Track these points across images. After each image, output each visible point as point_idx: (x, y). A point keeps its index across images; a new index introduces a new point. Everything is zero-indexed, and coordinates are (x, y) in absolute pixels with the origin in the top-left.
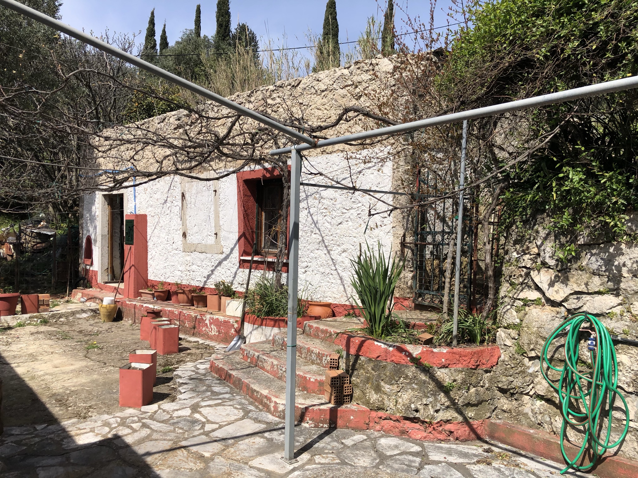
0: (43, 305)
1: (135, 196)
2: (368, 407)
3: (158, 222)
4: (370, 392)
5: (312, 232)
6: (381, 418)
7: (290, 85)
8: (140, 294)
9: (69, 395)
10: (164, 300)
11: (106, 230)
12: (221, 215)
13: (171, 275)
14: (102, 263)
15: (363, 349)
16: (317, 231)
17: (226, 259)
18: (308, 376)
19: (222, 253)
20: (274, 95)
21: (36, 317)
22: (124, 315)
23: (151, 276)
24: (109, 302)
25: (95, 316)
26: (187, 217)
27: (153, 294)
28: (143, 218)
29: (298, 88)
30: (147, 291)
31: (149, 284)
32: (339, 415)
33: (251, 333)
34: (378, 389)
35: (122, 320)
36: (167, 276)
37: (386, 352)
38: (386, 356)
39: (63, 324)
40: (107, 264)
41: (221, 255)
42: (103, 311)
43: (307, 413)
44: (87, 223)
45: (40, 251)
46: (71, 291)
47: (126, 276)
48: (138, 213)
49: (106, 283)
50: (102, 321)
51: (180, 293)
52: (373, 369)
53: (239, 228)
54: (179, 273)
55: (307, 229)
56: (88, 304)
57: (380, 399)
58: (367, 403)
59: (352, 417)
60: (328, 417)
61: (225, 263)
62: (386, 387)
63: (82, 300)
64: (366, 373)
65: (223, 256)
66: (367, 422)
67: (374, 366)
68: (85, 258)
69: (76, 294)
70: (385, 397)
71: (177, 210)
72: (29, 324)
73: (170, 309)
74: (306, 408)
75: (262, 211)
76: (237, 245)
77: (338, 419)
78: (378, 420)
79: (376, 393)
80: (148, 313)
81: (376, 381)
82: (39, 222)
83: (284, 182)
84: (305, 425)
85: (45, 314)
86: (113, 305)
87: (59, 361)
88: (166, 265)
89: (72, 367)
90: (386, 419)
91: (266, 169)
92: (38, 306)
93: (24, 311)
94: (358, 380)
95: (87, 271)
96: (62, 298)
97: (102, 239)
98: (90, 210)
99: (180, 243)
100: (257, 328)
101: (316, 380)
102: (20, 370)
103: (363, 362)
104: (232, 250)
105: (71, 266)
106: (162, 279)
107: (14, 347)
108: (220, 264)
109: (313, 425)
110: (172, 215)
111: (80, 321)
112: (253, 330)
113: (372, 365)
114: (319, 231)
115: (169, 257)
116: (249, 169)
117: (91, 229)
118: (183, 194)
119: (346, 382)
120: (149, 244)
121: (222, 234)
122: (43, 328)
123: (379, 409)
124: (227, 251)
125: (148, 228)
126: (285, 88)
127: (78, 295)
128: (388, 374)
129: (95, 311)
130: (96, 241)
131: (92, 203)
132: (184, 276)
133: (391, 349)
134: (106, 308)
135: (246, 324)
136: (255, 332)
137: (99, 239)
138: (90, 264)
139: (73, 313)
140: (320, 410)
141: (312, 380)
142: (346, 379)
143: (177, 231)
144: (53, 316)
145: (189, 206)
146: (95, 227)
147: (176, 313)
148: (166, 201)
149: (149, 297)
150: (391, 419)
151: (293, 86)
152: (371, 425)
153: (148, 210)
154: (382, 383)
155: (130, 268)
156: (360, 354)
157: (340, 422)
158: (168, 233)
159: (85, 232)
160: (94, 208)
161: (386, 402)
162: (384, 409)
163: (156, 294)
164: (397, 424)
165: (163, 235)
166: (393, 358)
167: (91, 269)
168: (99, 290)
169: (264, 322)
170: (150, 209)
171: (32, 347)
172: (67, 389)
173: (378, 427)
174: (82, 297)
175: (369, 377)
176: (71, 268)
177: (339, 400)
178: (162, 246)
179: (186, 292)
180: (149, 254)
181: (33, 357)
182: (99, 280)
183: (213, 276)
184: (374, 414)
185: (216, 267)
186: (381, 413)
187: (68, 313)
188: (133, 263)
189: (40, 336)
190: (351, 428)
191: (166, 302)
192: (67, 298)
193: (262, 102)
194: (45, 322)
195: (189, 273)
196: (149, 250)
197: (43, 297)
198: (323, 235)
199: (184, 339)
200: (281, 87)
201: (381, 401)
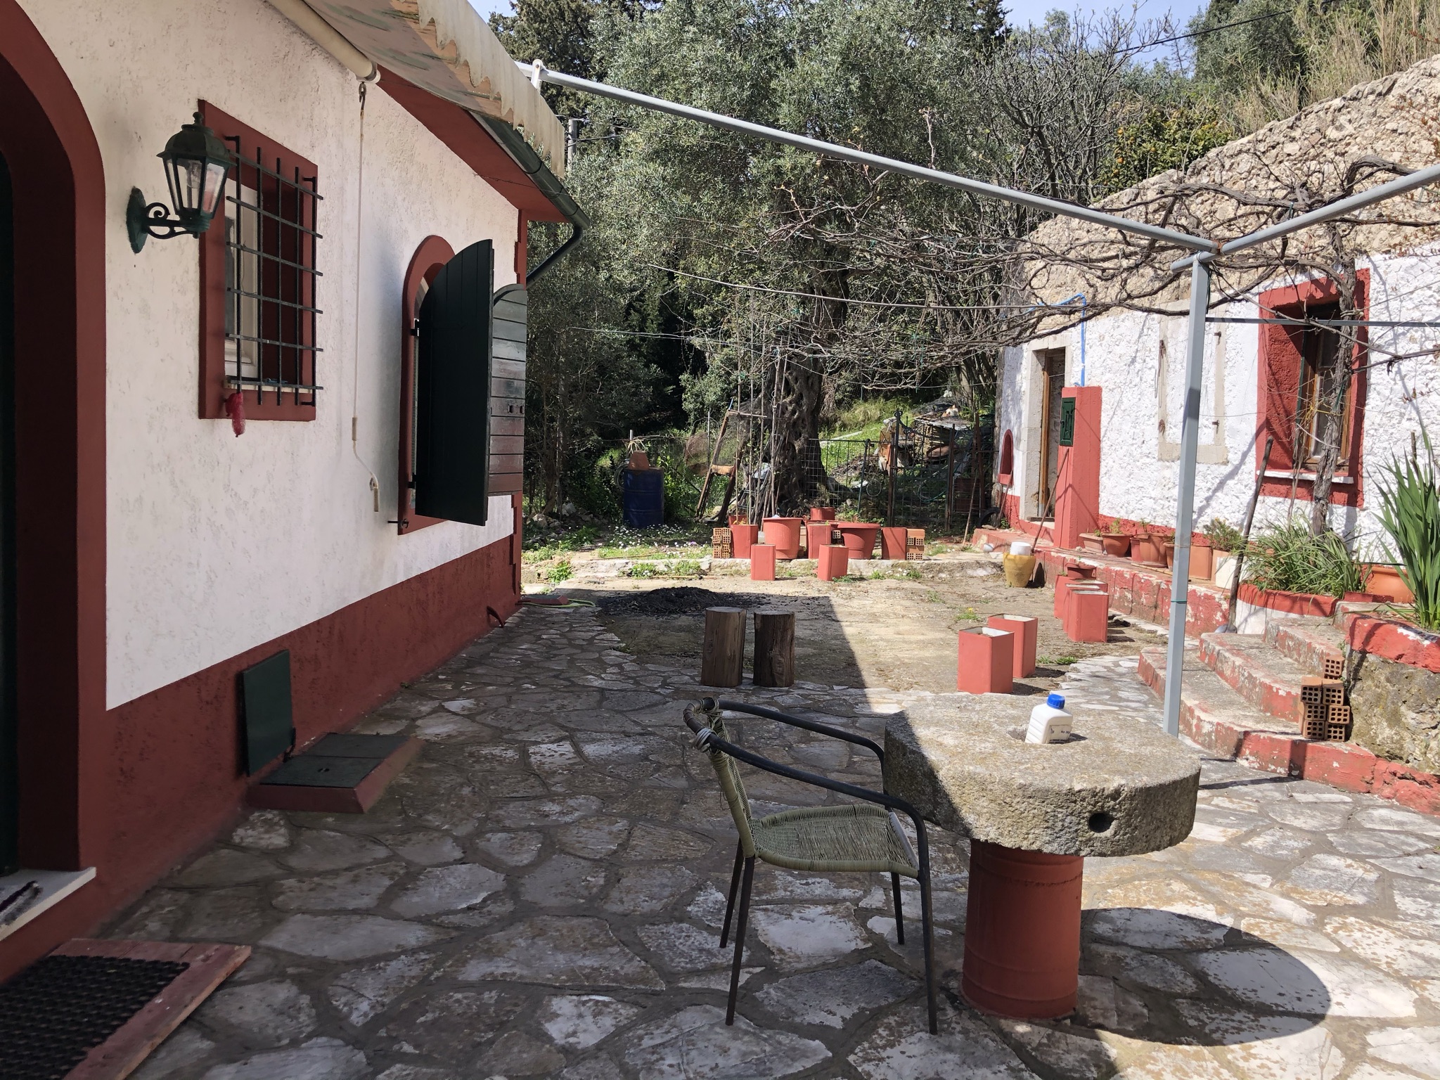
0: (914, 547)
1: (1083, 351)
2: (1373, 750)
3: (1120, 402)
4: (1378, 723)
5: (1402, 415)
6: (1395, 774)
7: (1372, 93)
8: (1081, 542)
9: (896, 667)
10: (1119, 555)
11: (1038, 418)
12: (1227, 384)
13: (1138, 506)
14: (1027, 482)
15: (1374, 640)
16: (1414, 415)
17: (1231, 475)
18: (1276, 686)
19: (1226, 463)
20: (1342, 119)
21: (903, 567)
22: (1048, 577)
23: (1104, 510)
24: (1020, 550)
25: (999, 576)
26: (1168, 389)
27: (1101, 542)
28: (1094, 395)
29: (1390, 97)
30: (1094, 537)
31: (1100, 524)
32: (1309, 756)
33: (1246, 620)
34: (1394, 719)
35: (1043, 586)
36: (1131, 508)
37: (1416, 649)
38: (1415, 656)
39: (943, 581)
40: (1036, 485)
41: (1223, 467)
42: (1008, 567)
43: (1246, 742)
44: (1007, 407)
45: (940, 460)
46: (971, 532)
47: (1058, 508)
48: (1087, 384)
49: (1033, 519)
50: (1007, 583)
51: (1144, 540)
52: (1388, 680)
53: (1259, 412)
54: (1150, 503)
55: (1392, 408)
56: (993, 555)
57: (1396, 738)
58: (1372, 744)
59: (1335, 764)
60: (1287, 756)
61: (1230, 483)
62: (1410, 717)
63: (987, 547)
64: (1377, 687)
65: (1229, 468)
66: (1368, 778)
67: (1392, 673)
68: (1003, 472)
69: (979, 538)
70: (1406, 734)
71: (1150, 375)
72: (891, 576)
73: (1118, 568)
74: (1246, 733)
75: (1314, 372)
76: (1254, 447)
77: (1307, 763)
78: (1391, 777)
79: (1390, 726)
80: (1070, 569)
81: (1393, 703)
82: (945, 407)
83: (1342, 306)
84: (1241, 762)
85: (916, 563)
86: (1026, 557)
87: (907, 628)
88: (1129, 486)
89: (921, 637)
90: (1403, 778)
91: (1315, 282)
92: (906, 549)
93: (885, 556)
94: (1361, 700)
95: (1003, 495)
96: (958, 542)
97: (1029, 437)
98: (1013, 383)
99: (1155, 442)
100: (1256, 612)
101: (1289, 693)
102: (850, 630)
103: (1372, 664)
104: (1245, 455)
105: (977, 487)
106: (1122, 515)
107: (855, 603)
108: (1221, 485)
109: (1256, 765)
110: (1144, 385)
111: (971, 581)
112: (1250, 615)
113: (1387, 671)
114: (1418, 413)
115: (1136, 471)
116: (1283, 285)
117: (1013, 418)
118: (1162, 343)
119: (1336, 699)
120: (1103, 445)
121: (1227, 423)
122: (909, 585)
123: (1392, 757)
124: (1235, 458)
125: (1103, 414)
126: (1363, 100)
127: (983, 538)
128: (1414, 691)
129: (1000, 567)
130: (1019, 440)
131: (1017, 368)
132: (1158, 508)
133: (1427, 643)
134: (1013, 560)
135: (1239, 602)
136: (1252, 620)
137: (1024, 436)
138: (1007, 482)
139: (962, 566)
140: (1271, 739)
141: (1281, 693)
142: (1337, 694)
143: (1149, 418)
144: (929, 568)
145: (1172, 367)
146: (1020, 413)
147: (1127, 576)
148: (1133, 361)
149: (1096, 548)
150: (1414, 779)
151: (1380, 94)
152: (1376, 785)
153: (1104, 378)
154: (1403, 709)
155: (1066, 491)
156: (1368, 649)
157: (1309, 768)
158: (1135, 423)
159: (1003, 424)
160: (1019, 377)
161: (1408, 745)
162: (1401, 758)
163: (1106, 541)
164: (1425, 789)
165: (1126, 427)
166: (1428, 661)
167: (1010, 493)
168: (1019, 532)
169: (1271, 601)
170: (1108, 376)
171: (879, 606)
172: (899, 659)
173: (1387, 791)
174: (988, 542)
175: (1381, 694)
176: (977, 491)
177: (1317, 732)
178: (1125, 448)
179: (1155, 540)
180: (1103, 464)
181: (874, 618)
182: (1022, 516)
183: (1209, 511)
184: (1383, 765)
185: (1216, 491)
186: (1396, 765)
187: (953, 565)
188: (1070, 481)
189: (898, 593)
190: (1333, 783)
191: (1123, 559)
192: (964, 544)
193: (1318, 136)
194: (916, 576)
195: (1167, 504)
196: (1103, 457)
197: (916, 533)
198: (1425, 422)
199: (1134, 625)
200: (1355, 99)
201: (1398, 742)
